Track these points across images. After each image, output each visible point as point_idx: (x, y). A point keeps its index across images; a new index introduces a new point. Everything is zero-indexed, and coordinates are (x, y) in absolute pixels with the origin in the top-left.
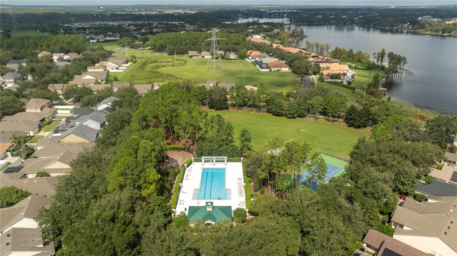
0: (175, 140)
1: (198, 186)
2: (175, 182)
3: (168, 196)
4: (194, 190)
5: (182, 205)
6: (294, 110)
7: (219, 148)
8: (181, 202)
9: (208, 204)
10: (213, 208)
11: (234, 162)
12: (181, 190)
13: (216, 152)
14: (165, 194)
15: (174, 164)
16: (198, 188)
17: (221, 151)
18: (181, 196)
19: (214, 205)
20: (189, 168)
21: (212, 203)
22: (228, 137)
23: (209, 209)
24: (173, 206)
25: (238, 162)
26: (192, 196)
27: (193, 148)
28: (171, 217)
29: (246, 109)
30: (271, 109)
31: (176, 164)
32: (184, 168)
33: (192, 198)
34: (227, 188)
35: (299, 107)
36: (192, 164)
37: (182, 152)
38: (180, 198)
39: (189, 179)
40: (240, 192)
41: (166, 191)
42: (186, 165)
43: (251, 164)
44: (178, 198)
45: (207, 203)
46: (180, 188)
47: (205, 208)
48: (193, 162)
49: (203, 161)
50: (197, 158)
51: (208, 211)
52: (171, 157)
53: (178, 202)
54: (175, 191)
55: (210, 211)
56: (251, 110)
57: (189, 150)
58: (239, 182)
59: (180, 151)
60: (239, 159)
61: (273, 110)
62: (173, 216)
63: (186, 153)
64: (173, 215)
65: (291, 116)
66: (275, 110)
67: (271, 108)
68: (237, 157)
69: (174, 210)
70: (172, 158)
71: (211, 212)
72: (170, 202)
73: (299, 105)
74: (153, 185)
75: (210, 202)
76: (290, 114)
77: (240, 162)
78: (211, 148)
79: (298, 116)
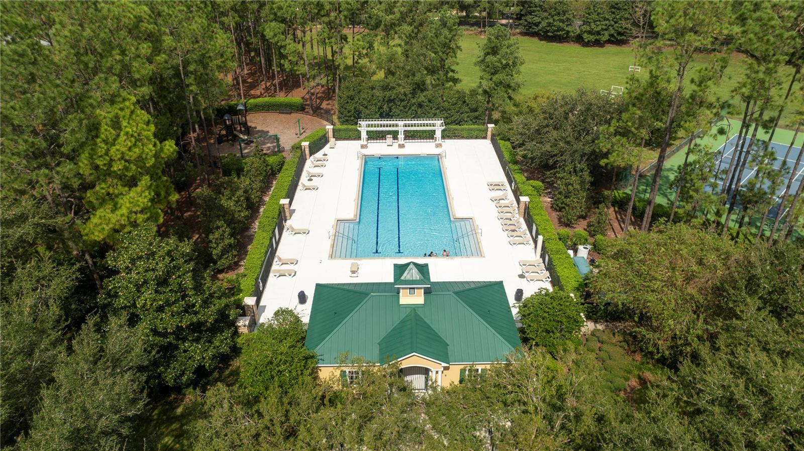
0: (276, 89)
1: (349, 211)
2: (267, 199)
3: (227, 241)
4: (333, 222)
5: (287, 279)
6: (604, 23)
7: (414, 93)
8: (285, 267)
9: (406, 276)
10: (427, 292)
11: (463, 138)
12: (288, 224)
13: (405, 107)
14: (217, 234)
15: (269, 145)
16: (351, 216)
17: (420, 106)
18: (288, 246)
19: (434, 278)
20: (319, 155)
21: (423, 269)
22: (444, 57)
23: (412, 298)
24: (247, 284)
25: (477, 138)
26: (329, 242)
27: (329, 107)
28: (236, 333)
29: (467, 30)
30: (537, 24)
31: (274, 147)
32: (299, 154)
33: (327, 250)
34: (458, 215)
35: (613, 13)
36: (328, 146)
37: (294, 115)
38: (282, 251)
39: (315, 188)
40: (513, 228)
41: (219, 223)
42: (305, 144)
43: (547, 126)
44: (271, 252)
45: (400, 269)
46: (281, 218)
47: (389, 290)
48: (332, 140)
49: (364, 135)
50: (345, 127)
51: (407, 306)
52: (259, 128)
53: (275, 266)
54: (262, 227)
55: (414, 308)
56: (481, 31)
57: (317, 111)
58: (499, 194)
59: (290, 113)
60: (480, 130)
61: (544, 24)
62: (244, 330)
63: (307, 119)
64: (243, 323)
65: (592, 38)
66: (549, 24)
67: (537, 20)
68: (474, 123)
69: (250, 301)
70: (262, 131)
71: (420, 312)
72: (242, 270)
73: (615, 8)
74: (139, 189)
75: (416, 265)
76: (590, 33)
77: (485, 138)
78: (388, 94)
79: (609, 42)
